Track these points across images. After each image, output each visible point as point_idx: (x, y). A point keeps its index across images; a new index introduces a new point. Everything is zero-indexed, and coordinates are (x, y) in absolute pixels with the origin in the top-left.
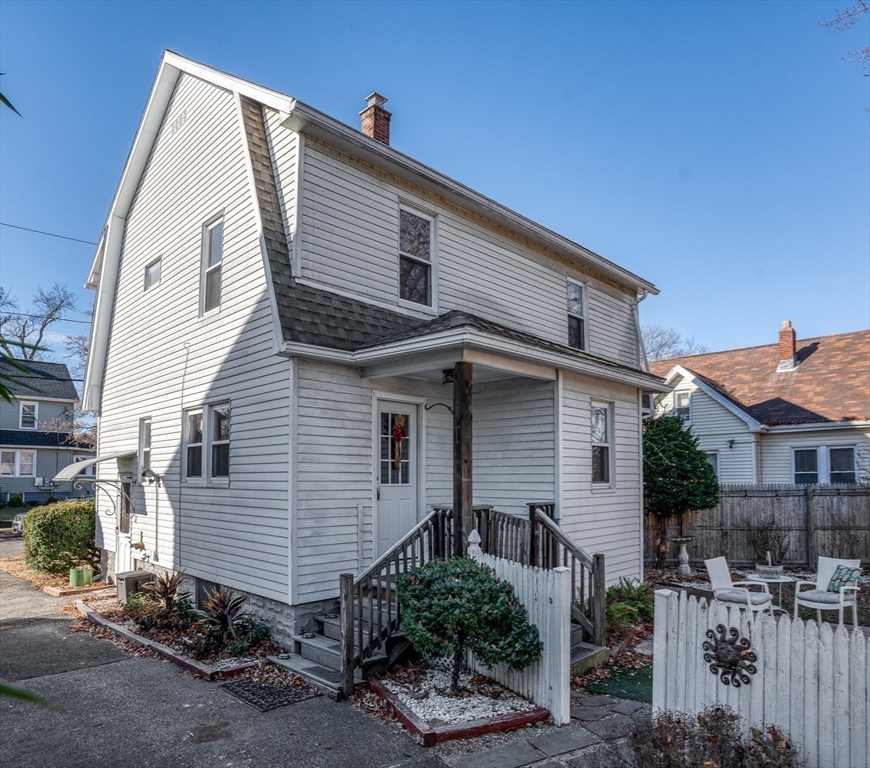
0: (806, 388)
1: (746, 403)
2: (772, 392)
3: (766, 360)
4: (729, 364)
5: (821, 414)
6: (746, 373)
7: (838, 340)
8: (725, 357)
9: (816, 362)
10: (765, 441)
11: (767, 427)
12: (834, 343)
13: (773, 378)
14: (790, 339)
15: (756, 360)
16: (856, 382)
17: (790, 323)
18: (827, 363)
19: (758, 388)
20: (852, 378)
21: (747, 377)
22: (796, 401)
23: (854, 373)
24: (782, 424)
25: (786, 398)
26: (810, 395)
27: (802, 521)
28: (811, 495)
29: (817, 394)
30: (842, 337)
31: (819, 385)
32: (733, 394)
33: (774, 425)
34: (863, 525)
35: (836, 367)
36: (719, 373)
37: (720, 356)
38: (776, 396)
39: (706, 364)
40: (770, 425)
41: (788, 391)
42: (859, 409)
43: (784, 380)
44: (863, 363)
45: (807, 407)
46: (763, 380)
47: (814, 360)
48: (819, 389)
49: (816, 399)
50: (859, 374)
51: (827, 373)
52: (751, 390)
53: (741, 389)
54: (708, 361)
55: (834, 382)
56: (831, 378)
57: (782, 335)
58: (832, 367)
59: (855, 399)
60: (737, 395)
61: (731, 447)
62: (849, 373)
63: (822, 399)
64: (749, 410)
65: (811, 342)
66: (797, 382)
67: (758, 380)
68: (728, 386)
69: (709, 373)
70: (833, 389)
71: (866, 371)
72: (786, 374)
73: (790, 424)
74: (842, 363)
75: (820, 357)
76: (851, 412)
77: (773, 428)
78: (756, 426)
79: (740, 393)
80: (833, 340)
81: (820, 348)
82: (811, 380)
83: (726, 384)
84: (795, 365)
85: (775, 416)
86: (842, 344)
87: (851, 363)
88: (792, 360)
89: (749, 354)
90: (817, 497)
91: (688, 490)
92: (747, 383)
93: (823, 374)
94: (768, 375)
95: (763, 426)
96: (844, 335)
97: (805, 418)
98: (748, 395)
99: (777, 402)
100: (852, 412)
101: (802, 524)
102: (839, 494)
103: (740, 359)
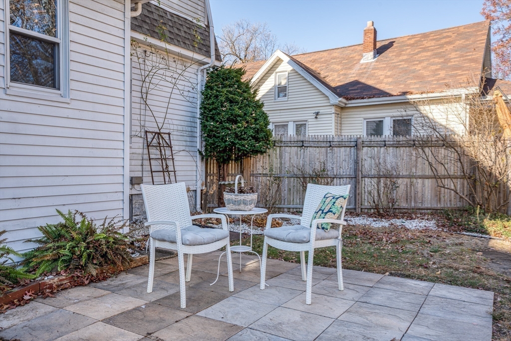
0: (380, 73)
1: (333, 85)
2: (354, 77)
3: (355, 55)
4: (327, 58)
5: (388, 91)
6: (338, 64)
7: (409, 39)
8: (325, 54)
9: (390, 55)
10: (345, 114)
11: (344, 101)
12: (406, 41)
13: (357, 67)
14: (372, 36)
15: (348, 55)
16: (418, 67)
17: (373, 22)
18: (399, 55)
19: (345, 74)
20: (416, 64)
21: (339, 67)
22: (370, 82)
23: (417, 61)
24: (357, 98)
25: (363, 81)
26: (382, 78)
27: (352, 171)
28: (360, 146)
29: (387, 77)
30: (413, 36)
31: (389, 71)
32: (326, 79)
33: (350, 99)
34: (405, 173)
35: (405, 57)
36: (319, 65)
37: (321, 53)
38: (356, 79)
39: (311, 59)
40: (347, 99)
41: (366, 75)
42: (418, 86)
43: (365, 68)
44: (425, 54)
45: (378, 86)
46: (350, 68)
47: (389, 53)
48: (389, 73)
49: (385, 80)
50: (421, 62)
51: (397, 62)
52: (339, 76)
53: (332, 75)
54: (313, 57)
55: (402, 68)
56: (400, 65)
57: (366, 32)
58: (401, 58)
59: (415, 79)
60: (327, 80)
61: (316, 118)
62: (414, 61)
63: (390, 80)
64: (334, 90)
65: (389, 41)
66: (374, 69)
67: (346, 69)
68: (323, 74)
69: (311, 65)
70: (400, 73)
71: (426, 59)
72: (367, 64)
73: (363, 98)
74: (409, 54)
75: (393, 52)
76: (410, 89)
77: (350, 102)
78: (335, 99)
79: (331, 78)
80: (406, 39)
81: (395, 45)
82: (385, 67)
83: (322, 72)
84: (375, 57)
85: (353, 93)
86: (412, 41)
87: (417, 54)
88: (372, 53)
89: (343, 51)
90: (365, 149)
91: (236, 134)
92: (337, 71)
93: (394, 63)
94: (354, 65)
95: (340, 99)
96: (415, 35)
97: (376, 94)
98: (336, 80)
99: (356, 83)
100: (412, 88)
101: (352, 173)
102: (385, 145)
103: (335, 55)
